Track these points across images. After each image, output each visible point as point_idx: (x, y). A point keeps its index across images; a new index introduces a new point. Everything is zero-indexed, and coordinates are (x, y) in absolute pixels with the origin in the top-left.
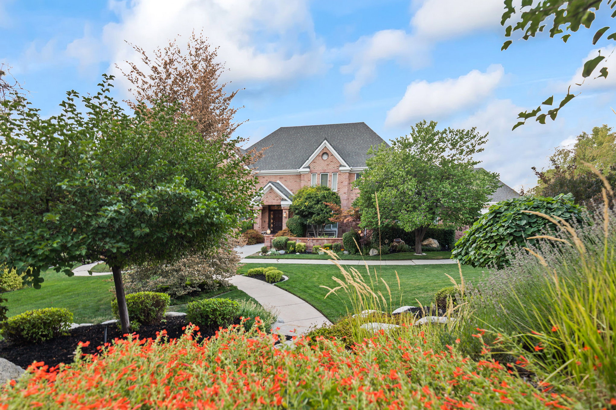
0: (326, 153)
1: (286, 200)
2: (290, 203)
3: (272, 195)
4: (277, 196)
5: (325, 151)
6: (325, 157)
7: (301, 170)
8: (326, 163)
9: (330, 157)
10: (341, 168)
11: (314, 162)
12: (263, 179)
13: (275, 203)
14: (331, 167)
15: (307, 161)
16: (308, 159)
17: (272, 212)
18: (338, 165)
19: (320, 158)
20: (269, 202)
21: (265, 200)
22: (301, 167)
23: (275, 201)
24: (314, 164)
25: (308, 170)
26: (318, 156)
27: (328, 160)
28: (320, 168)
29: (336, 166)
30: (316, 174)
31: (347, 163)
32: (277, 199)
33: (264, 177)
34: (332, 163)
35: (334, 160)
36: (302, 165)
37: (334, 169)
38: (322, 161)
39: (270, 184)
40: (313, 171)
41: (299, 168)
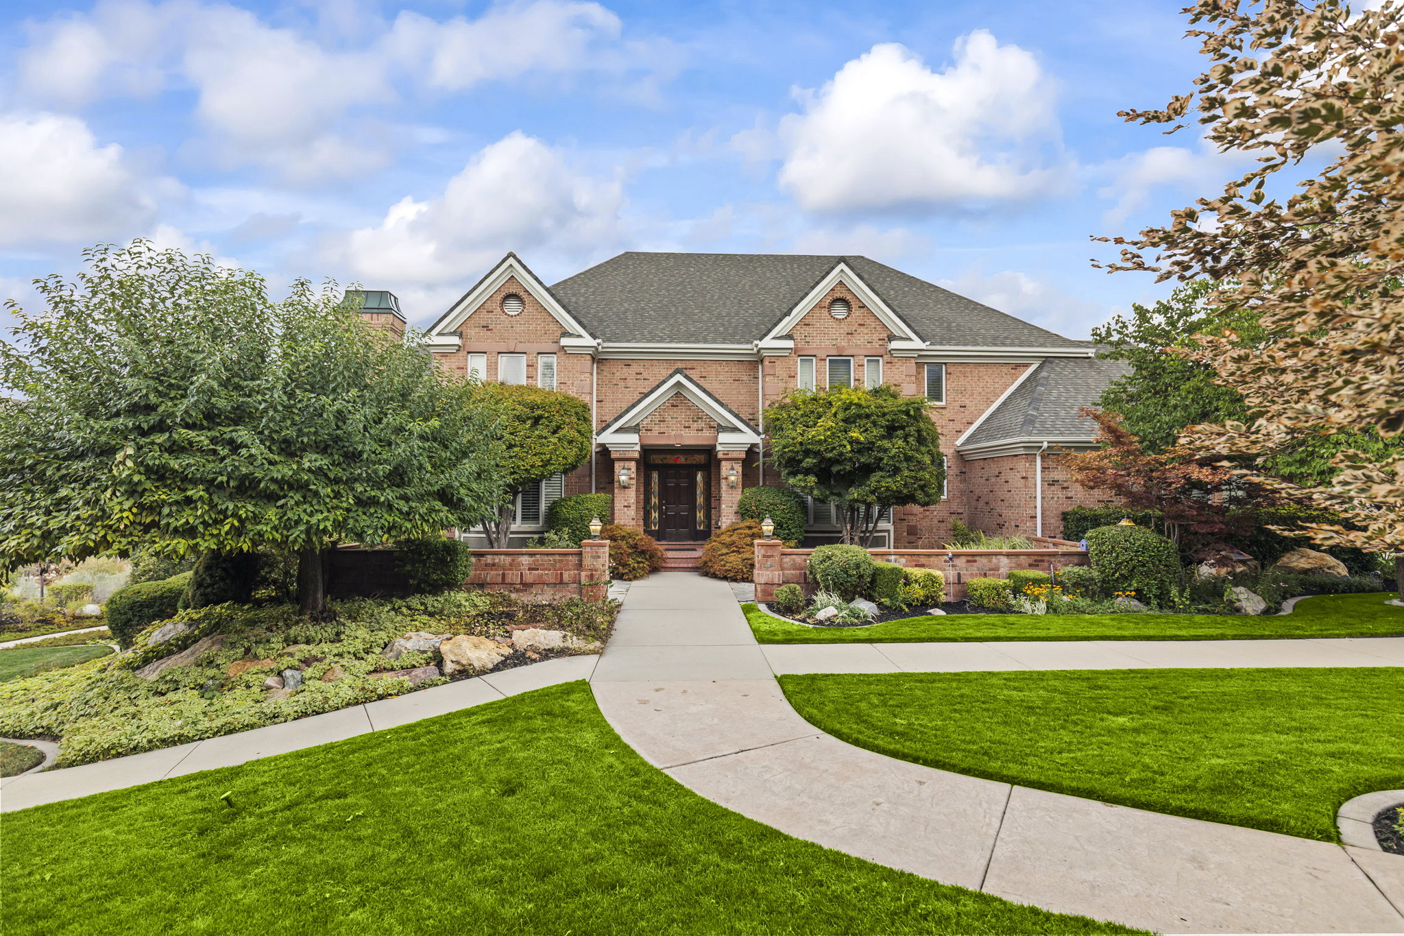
0: (845, 302)
1: (735, 430)
2: (749, 437)
3: (681, 415)
4: (698, 415)
5: (839, 295)
6: (840, 312)
7: (767, 342)
8: (845, 328)
9: (856, 313)
10: (895, 345)
11: (804, 323)
12: (625, 369)
13: (691, 437)
14: (861, 339)
15: (787, 319)
16: (788, 313)
17: (655, 476)
18: (884, 335)
19: (825, 312)
20: (669, 436)
21: (656, 429)
22: (765, 335)
23: (693, 433)
24: (807, 328)
25: (790, 344)
26: (819, 306)
27: (849, 319)
28: (828, 343)
29: (875, 337)
30: (814, 358)
31: (915, 332)
32: (701, 424)
33: (630, 362)
34: (862, 329)
35: (868, 322)
36: (770, 331)
37: (869, 345)
38: (831, 322)
39: (679, 377)
40: (802, 349)
41: (761, 339)
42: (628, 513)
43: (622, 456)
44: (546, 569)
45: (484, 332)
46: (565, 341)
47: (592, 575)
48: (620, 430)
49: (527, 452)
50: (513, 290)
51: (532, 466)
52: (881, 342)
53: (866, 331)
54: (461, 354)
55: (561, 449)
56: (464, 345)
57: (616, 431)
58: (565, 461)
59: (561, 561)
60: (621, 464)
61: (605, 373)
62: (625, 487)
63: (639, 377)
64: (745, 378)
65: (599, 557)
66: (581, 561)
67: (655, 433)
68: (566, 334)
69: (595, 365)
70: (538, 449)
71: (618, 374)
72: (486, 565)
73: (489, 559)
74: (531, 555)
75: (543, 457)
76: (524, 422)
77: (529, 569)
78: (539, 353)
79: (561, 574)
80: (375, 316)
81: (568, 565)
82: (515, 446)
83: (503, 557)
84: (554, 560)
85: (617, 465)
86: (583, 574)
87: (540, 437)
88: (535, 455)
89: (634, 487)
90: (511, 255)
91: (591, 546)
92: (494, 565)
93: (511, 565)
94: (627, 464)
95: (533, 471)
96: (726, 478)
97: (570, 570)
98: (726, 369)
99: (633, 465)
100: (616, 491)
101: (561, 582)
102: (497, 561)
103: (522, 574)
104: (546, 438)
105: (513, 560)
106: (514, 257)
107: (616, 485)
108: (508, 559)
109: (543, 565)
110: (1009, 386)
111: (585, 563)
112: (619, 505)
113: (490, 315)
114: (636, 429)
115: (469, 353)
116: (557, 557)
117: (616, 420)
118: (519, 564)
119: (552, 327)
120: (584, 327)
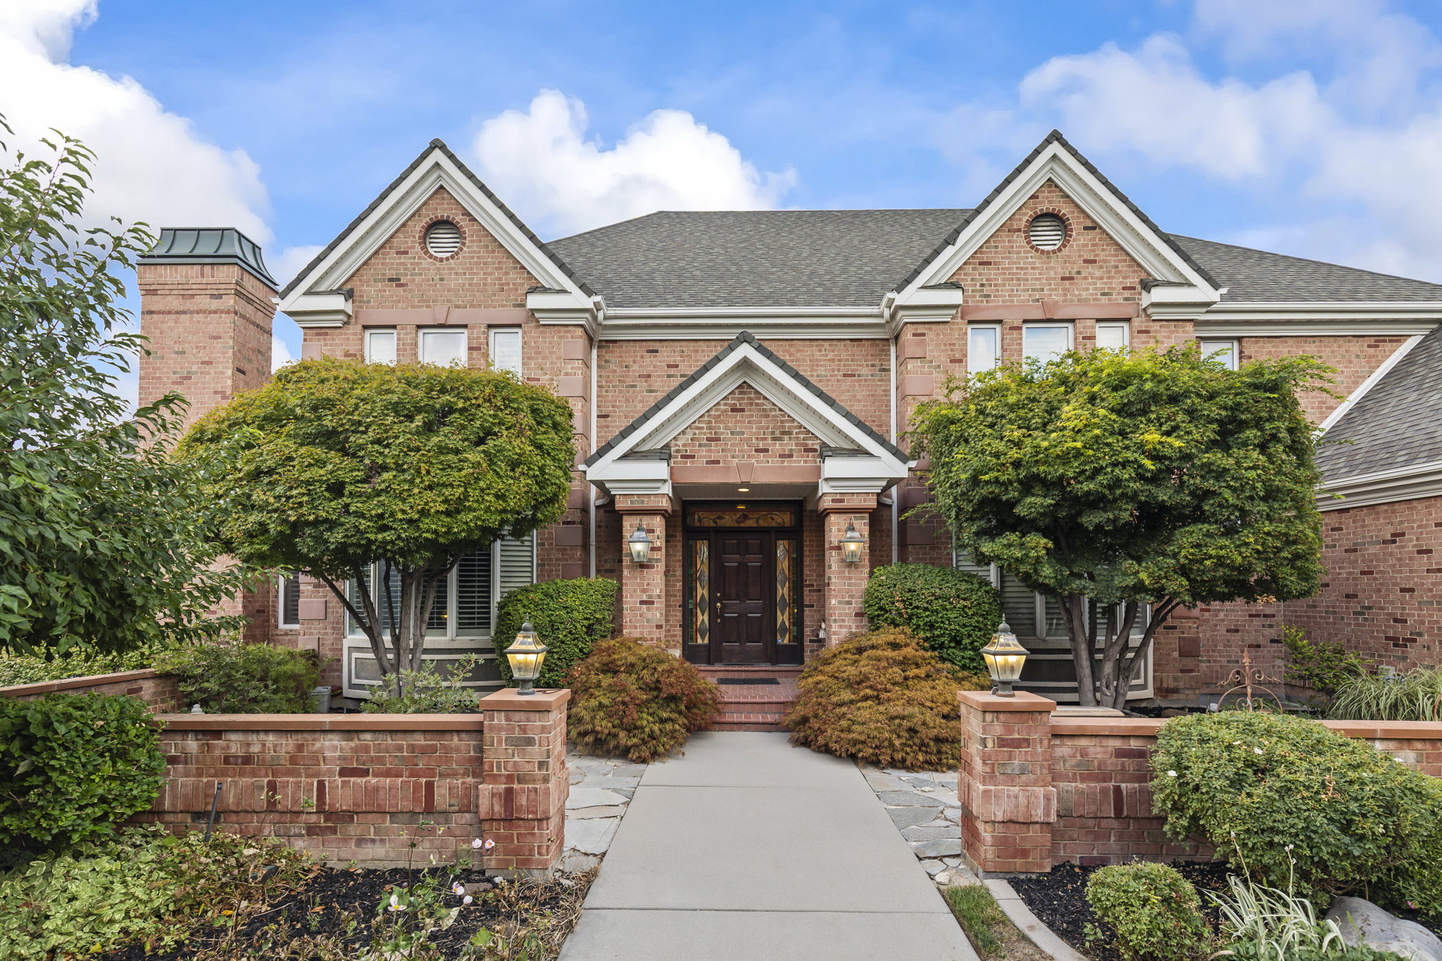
0: (1054, 217)
1: (859, 452)
2: (885, 466)
3: (751, 427)
5: (1045, 206)
6: (1048, 237)
7: (911, 295)
8: (1058, 268)
9: (1080, 239)
10: (1158, 295)
11: (980, 260)
12: (649, 359)
13: (770, 470)
14: (1087, 288)
15: (949, 251)
16: (950, 241)
17: (703, 550)
18: (1134, 280)
19: (1019, 239)
20: (727, 469)
21: (703, 455)
22: (908, 281)
23: (774, 462)
24: (985, 270)
25: (955, 297)
26: (1008, 228)
27: (1065, 251)
28: (1025, 296)
29: (1117, 283)
30: (998, 327)
31: (1199, 270)
32: (788, 444)
33: (656, 346)
34: (1091, 269)
35: (1102, 255)
36: (917, 273)
37: (1104, 300)
38: (1032, 259)
39: (745, 351)
40: (977, 309)
41: (899, 289)
42: (649, 615)
43: (637, 506)
44: (387, 774)
45: (391, 290)
46: (534, 301)
47: (509, 792)
48: (629, 456)
49: (412, 482)
50: (443, 212)
51: (424, 513)
52: (1127, 294)
53: (1098, 274)
54: (355, 329)
55: (490, 475)
56: (356, 313)
57: (625, 457)
58: (501, 505)
59: (424, 750)
60: (635, 520)
61: (612, 367)
62: (642, 566)
63: (672, 371)
64: (865, 371)
65: (530, 742)
66: (480, 749)
67: (701, 462)
68: (538, 289)
69: (595, 352)
70: (437, 475)
71: (636, 367)
72: (227, 760)
73: (234, 744)
74: (349, 732)
75: (447, 492)
76: (410, 418)
77: (344, 772)
78: (490, 326)
79: (430, 786)
80: (207, 269)
81: (448, 760)
82: (385, 468)
83: (271, 737)
84: (412, 748)
85: (628, 523)
86: (485, 789)
87: (442, 450)
88: (430, 488)
89: (661, 567)
90: (436, 145)
91: (509, 709)
92: (247, 760)
93: (293, 760)
94: (646, 521)
95: (426, 523)
96: (839, 548)
97: (454, 775)
98: (830, 356)
99: (658, 523)
100: (626, 572)
101: (430, 809)
102: (255, 749)
103: (321, 785)
104: (457, 452)
105: (300, 748)
106: (443, 148)
107: (626, 561)
108: (288, 744)
109: (380, 760)
110: (1364, 378)
111: (490, 757)
112: (631, 599)
113: (403, 259)
114: (664, 454)
115: (365, 327)
116: (420, 740)
117: (624, 434)
118: (316, 758)
119: (514, 277)
120: (570, 274)
